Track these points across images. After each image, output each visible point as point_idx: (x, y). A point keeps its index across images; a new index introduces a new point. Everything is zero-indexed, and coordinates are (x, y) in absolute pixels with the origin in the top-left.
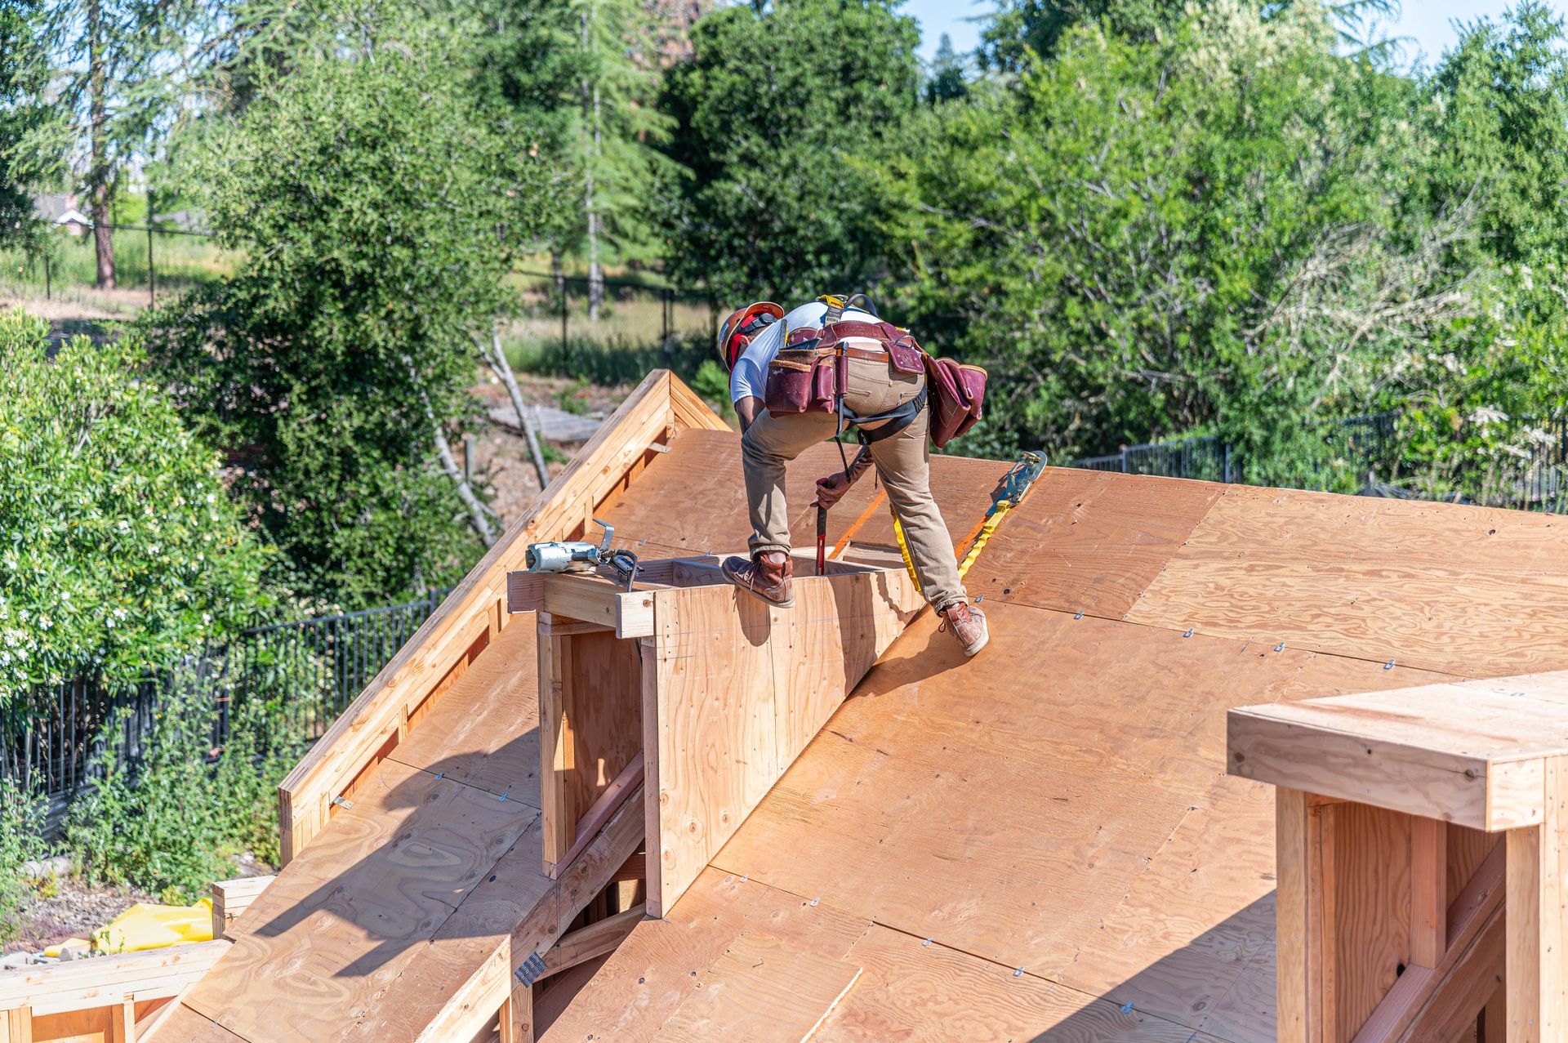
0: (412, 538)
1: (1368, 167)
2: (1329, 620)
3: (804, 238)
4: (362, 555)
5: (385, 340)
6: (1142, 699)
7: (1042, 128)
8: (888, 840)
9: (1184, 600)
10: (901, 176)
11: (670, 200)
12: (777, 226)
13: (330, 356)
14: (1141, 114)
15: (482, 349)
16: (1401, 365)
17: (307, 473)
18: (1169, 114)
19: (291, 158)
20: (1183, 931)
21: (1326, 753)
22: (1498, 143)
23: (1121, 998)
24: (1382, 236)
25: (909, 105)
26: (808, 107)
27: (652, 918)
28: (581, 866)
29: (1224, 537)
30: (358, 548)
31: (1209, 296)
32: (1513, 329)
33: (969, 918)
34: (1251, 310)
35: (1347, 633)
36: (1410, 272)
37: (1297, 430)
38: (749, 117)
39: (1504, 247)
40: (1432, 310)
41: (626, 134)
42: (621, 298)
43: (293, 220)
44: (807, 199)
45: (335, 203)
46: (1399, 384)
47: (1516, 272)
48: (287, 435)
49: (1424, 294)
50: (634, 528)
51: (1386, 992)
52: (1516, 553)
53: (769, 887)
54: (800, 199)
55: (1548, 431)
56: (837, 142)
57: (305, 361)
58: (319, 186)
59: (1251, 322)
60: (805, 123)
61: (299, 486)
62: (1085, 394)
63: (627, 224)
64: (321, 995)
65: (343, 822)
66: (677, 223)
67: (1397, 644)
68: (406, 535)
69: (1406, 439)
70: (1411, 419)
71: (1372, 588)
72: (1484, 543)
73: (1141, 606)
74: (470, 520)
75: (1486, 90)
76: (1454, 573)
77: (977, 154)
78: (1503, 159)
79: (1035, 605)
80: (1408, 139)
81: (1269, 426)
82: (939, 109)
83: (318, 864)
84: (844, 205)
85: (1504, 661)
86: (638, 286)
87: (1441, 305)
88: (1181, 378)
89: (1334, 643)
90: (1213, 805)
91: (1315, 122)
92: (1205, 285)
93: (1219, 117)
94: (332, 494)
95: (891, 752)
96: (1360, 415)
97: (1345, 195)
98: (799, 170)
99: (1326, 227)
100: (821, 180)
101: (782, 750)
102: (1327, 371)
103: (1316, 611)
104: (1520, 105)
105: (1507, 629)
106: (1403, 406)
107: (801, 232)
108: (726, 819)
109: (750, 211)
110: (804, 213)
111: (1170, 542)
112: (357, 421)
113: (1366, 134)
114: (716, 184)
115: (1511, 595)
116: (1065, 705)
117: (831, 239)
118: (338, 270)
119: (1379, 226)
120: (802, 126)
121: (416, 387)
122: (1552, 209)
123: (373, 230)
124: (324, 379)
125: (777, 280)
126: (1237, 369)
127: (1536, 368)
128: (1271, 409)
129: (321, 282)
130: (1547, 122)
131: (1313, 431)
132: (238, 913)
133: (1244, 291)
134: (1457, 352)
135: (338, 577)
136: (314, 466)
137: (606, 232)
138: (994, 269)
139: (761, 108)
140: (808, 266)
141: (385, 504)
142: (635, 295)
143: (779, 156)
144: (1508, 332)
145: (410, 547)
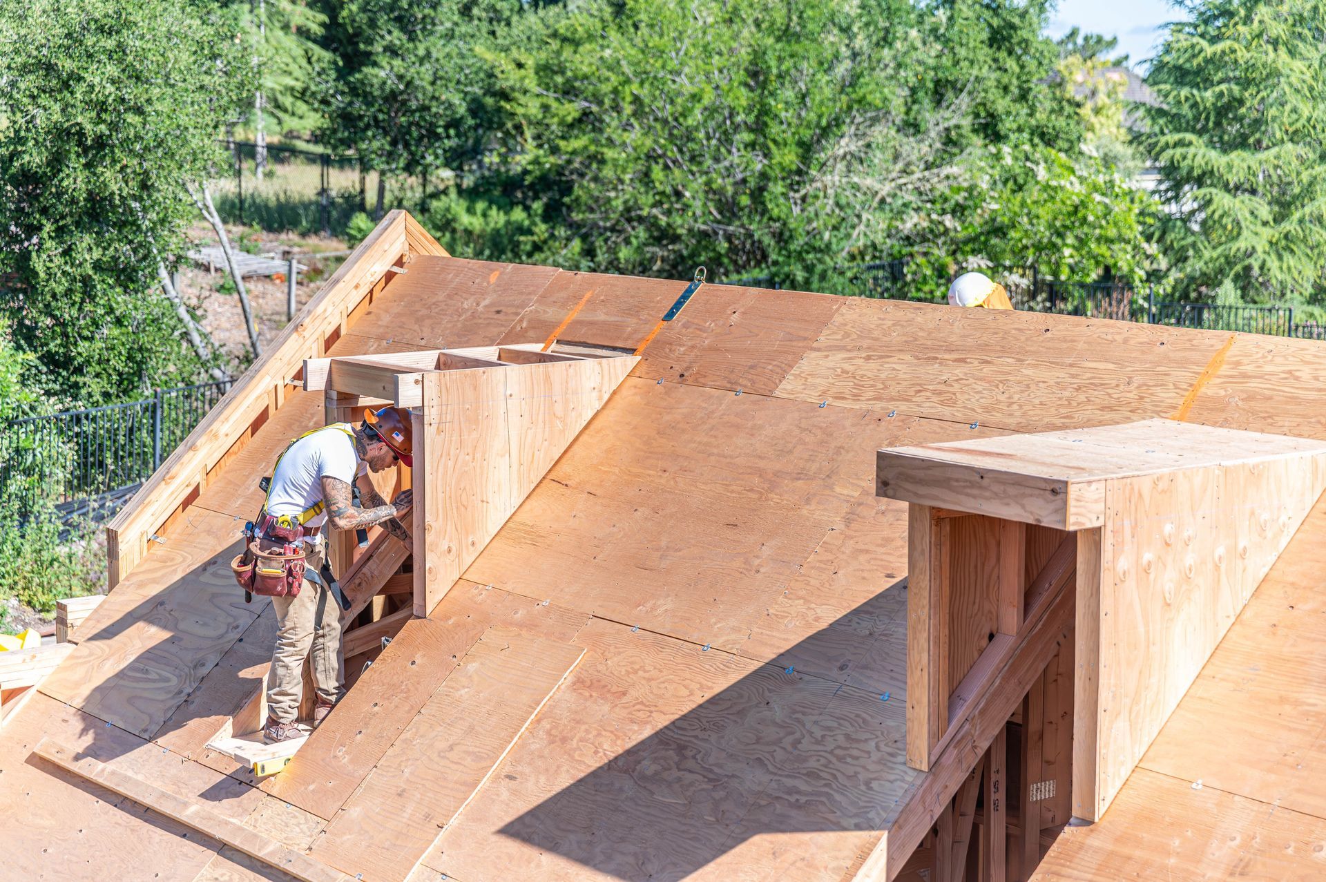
0: (140, 349)
1: (886, 66)
2: (928, 394)
3: (435, 115)
4: (99, 363)
5: (120, 189)
6: (790, 452)
7: (632, 30)
8: (600, 557)
9: (818, 381)
10: (520, 66)
11: (327, 82)
12: (414, 104)
13: (74, 201)
14: (710, 20)
15: (195, 198)
16: (912, 222)
17: (54, 296)
18: (731, 21)
19: (44, 41)
20: (827, 615)
21: (950, 479)
22: (986, 49)
23: (786, 663)
24: (898, 122)
25: (516, 8)
26: (439, 9)
27: (418, 617)
28: (357, 581)
29: (847, 335)
30: (97, 357)
31: (764, 165)
32: (996, 195)
33: (666, 611)
34: (797, 177)
35: (942, 403)
36: (917, 150)
37: (830, 273)
38: (392, 16)
39: (990, 132)
40: (936, 180)
41: (286, 27)
42: (282, 161)
43: (44, 92)
44: (439, 82)
45: (80, 79)
46: (908, 238)
47: (999, 152)
48: (38, 264)
49: (928, 167)
50: (381, 330)
51: (981, 652)
52: (1065, 345)
53: (509, 593)
54: (433, 83)
55: (1023, 276)
56: (463, 37)
57: (53, 205)
58: (66, 65)
59: (796, 187)
60: (437, 21)
61: (47, 306)
62: (665, 242)
63: (287, 101)
64: (154, 681)
65: (159, 553)
66: (333, 100)
67: (979, 411)
68: (136, 346)
69: (914, 280)
70: (918, 265)
71: (960, 371)
72: (1041, 338)
73: (785, 385)
74: (185, 335)
75: (977, 7)
76: (1019, 360)
77: (581, 49)
78: (990, 62)
79: (704, 386)
80: (919, 44)
81: (809, 269)
82: (541, 13)
83: (141, 585)
84: (469, 89)
85: (1058, 422)
86: (294, 152)
87: (942, 176)
88: (742, 231)
89: (933, 411)
90: (847, 526)
91: (845, 30)
92: (760, 158)
93: (773, 24)
94: (74, 313)
95: (598, 493)
96: (878, 262)
97: (870, 87)
98: (433, 60)
99: (854, 112)
100: (449, 68)
101: (515, 493)
102: (853, 227)
103: (918, 388)
104: (1004, 20)
105: (1060, 399)
106: (911, 255)
107: (434, 110)
108: (473, 544)
109: (392, 91)
110: (437, 94)
111: (805, 339)
112: (97, 254)
113: (885, 39)
114: (365, 70)
115: (1062, 375)
116: (731, 457)
117: (458, 116)
118: (81, 134)
119: (893, 113)
120: (434, 24)
121: (144, 228)
122: (1027, 101)
123: (110, 100)
124: (69, 220)
125: (413, 148)
126: (785, 224)
127: (1014, 226)
128: (811, 256)
129: (68, 142)
130: (1024, 34)
131: (842, 273)
132: (78, 623)
133: (792, 162)
134: (953, 212)
135: (80, 380)
136: (60, 289)
137: (270, 107)
138: (595, 142)
139: (401, 8)
140: (438, 137)
141: (119, 322)
142: (292, 159)
143: (416, 48)
144: (992, 198)
145: (139, 357)
